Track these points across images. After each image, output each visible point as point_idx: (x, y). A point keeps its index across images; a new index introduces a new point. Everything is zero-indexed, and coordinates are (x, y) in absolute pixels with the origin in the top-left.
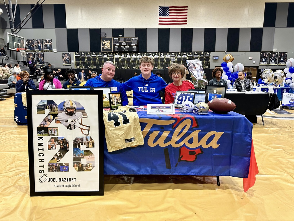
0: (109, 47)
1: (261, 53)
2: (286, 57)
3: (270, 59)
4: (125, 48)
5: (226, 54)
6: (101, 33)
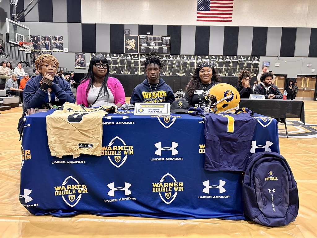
0: (134, 47)
5: (279, 59)
6: (125, 30)
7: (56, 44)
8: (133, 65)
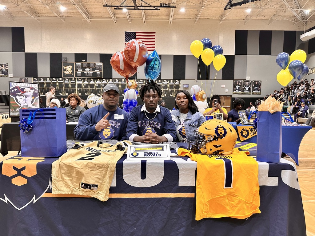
0: (71, 72)
1: (234, 81)
2: (261, 85)
3: (243, 87)
4: (88, 73)
5: (197, 82)
6: (62, 58)
7: (2, 70)
8: (70, 87)
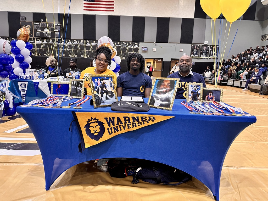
0: (29, 32)
1: (192, 46)
4: (46, 33)
5: (155, 45)
6: (20, 17)
